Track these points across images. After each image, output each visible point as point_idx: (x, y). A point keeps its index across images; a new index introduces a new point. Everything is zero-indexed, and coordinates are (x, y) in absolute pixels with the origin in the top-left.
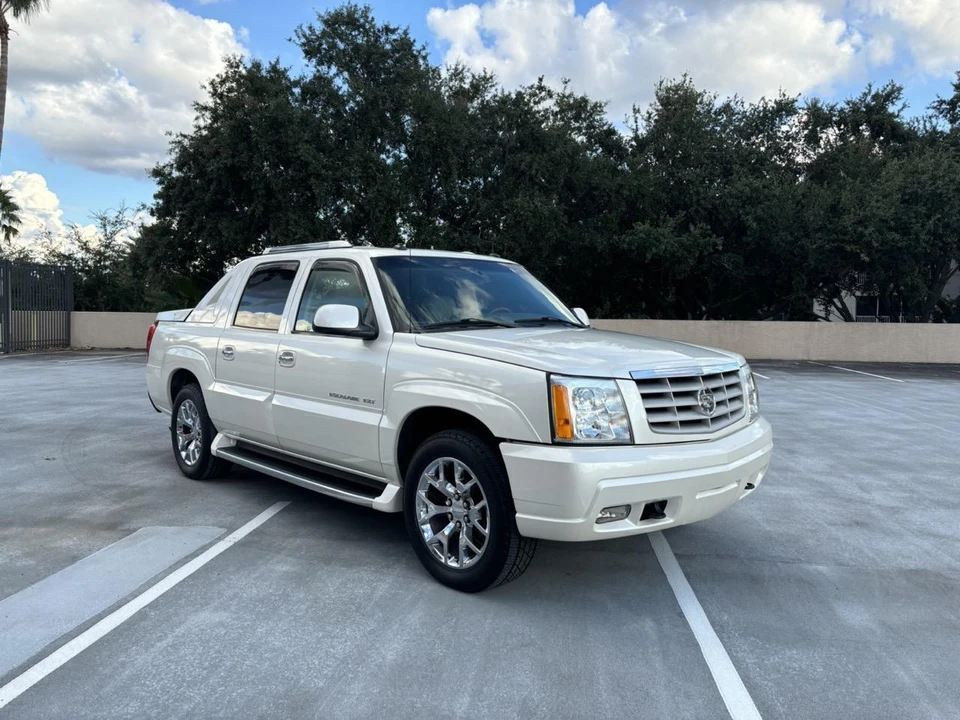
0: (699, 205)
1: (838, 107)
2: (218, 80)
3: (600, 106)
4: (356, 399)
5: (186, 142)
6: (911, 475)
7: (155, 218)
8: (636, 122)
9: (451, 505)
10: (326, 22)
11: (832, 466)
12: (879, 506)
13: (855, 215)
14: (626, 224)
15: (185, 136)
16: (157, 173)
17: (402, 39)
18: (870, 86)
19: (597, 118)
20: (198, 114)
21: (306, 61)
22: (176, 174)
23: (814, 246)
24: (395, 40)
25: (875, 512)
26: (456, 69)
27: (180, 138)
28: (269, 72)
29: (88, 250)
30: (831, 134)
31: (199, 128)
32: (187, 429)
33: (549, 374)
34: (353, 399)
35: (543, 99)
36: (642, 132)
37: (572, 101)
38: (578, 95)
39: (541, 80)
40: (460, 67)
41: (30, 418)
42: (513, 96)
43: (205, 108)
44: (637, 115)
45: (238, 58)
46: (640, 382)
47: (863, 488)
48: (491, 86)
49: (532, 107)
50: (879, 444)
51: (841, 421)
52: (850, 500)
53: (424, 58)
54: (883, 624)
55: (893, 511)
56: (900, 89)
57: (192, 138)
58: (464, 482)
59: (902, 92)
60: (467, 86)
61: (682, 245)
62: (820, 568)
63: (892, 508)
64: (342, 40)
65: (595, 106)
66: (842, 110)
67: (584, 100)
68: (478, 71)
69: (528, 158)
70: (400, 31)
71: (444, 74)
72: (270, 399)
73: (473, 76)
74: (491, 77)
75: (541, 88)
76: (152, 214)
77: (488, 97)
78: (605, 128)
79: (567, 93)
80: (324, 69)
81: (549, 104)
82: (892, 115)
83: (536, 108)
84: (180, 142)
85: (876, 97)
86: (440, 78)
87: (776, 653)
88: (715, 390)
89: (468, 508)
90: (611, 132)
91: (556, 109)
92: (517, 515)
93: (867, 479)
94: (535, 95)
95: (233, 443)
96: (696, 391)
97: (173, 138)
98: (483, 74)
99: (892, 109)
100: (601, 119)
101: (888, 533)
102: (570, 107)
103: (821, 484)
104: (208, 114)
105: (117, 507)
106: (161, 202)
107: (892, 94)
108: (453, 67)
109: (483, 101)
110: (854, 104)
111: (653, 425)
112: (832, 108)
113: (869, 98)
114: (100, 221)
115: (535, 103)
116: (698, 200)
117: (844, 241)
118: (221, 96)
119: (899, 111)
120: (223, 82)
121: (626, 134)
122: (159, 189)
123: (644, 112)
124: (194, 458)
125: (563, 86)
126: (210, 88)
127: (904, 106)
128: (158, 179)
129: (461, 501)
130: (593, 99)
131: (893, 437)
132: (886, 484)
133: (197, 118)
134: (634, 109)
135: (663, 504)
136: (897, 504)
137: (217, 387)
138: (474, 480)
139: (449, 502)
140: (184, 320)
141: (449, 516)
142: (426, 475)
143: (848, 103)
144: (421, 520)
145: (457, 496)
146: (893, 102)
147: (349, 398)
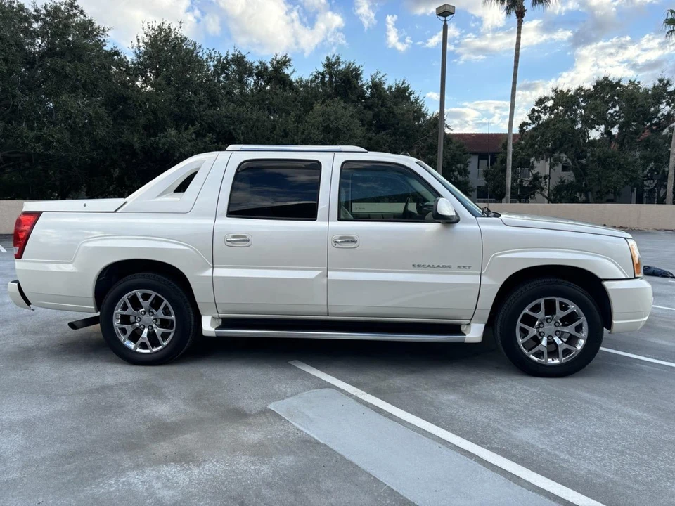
0: (203, 120)
1: (255, 64)
3: (104, 30)
4: (449, 267)
9: (543, 327)
18: (276, 55)
33: (626, 239)
34: (444, 267)
42: (50, 8)
56: (289, 60)
58: (564, 310)
59: (291, 62)
66: (257, 67)
67: (91, 23)
78: (109, 48)
82: (288, 75)
85: (278, 62)
90: (116, 53)
92: (614, 322)
99: (287, 71)
100: (104, 41)
107: (285, 62)
110: (264, 64)
112: (252, 64)
113: (275, 62)
116: (200, 116)
119: (291, 74)
127: (294, 71)
129: (553, 323)
130: (97, 23)
134: (138, 40)
137: (220, 272)
138: (573, 307)
139: (541, 326)
140: (113, 211)
141: (542, 334)
142: (526, 311)
143: (260, 63)
144: (520, 341)
145: (549, 321)
146: (287, 68)
147: (438, 266)
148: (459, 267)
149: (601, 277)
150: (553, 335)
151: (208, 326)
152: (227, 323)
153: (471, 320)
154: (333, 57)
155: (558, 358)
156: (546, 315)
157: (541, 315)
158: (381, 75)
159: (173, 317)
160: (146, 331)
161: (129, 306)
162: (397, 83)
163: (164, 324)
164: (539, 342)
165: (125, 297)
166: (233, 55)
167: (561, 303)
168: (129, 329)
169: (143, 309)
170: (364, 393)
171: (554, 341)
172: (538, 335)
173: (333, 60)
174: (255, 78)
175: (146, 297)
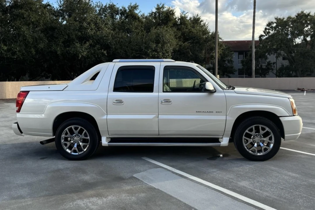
1: (120, 8)
4: (212, 112)
18: (131, 4)
30: (118, 17)
33: (288, 98)
34: (210, 112)
56: (138, 6)
58: (263, 131)
59: (139, 7)
66: (121, 10)
72: (156, 117)
82: (137, 14)
85: (132, 7)
92: (285, 135)
99: (137, 12)
107: (135, 7)
110: (124, 8)
112: (118, 8)
117: (141, 54)
124: (82, 151)
127: (140, 11)
129: (259, 136)
137: (110, 117)
138: (267, 129)
139: (254, 138)
140: (62, 90)
141: (254, 142)
142: (247, 131)
143: (123, 7)
144: (245, 145)
145: (257, 135)
146: (137, 10)
147: (207, 112)
148: (217, 112)
149: (278, 115)
150: (260, 142)
151: (105, 142)
152: (113, 140)
153: (223, 136)
154: (161, 4)
155: (262, 152)
156: (256, 133)
157: (253, 133)
158: (185, 13)
159: (89, 138)
160: (76, 144)
161: (69, 133)
162: (194, 16)
163: (84, 141)
164: (253, 145)
165: (67, 129)
166: (109, 4)
167: (262, 128)
168: (68, 144)
169: (75, 135)
170: (175, 169)
171: (260, 145)
172: (253, 142)
173: (161, 6)
174: (120, 15)
175: (76, 129)
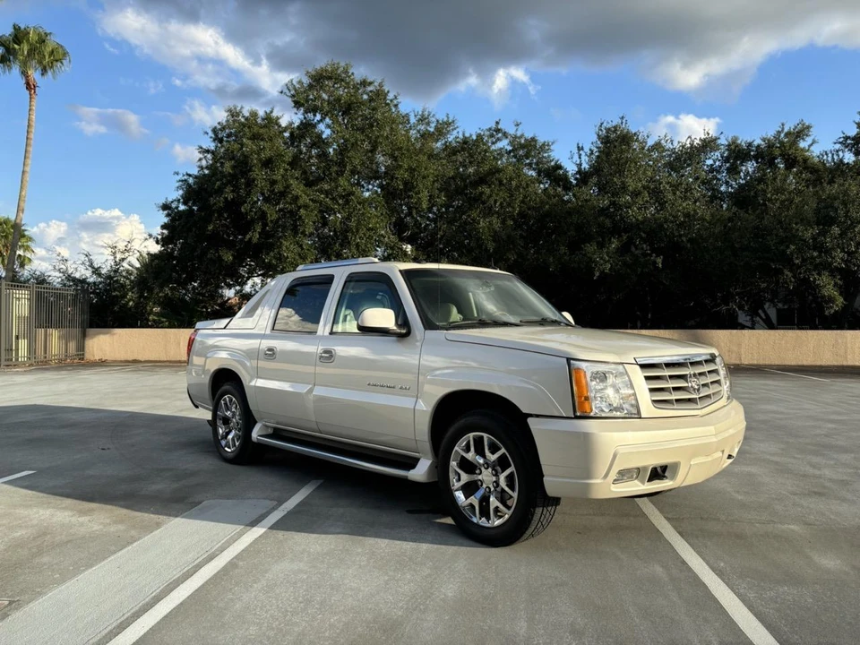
0: (640, 229)
1: (756, 143)
2: (219, 127)
3: (548, 145)
4: (393, 387)
5: (191, 180)
6: (853, 455)
7: (160, 246)
8: (580, 158)
9: (480, 473)
10: (312, 77)
11: (783, 449)
12: (830, 480)
13: (777, 235)
14: (575, 246)
15: (190, 175)
16: (165, 207)
17: (378, 91)
18: (783, 125)
19: (546, 155)
20: (201, 156)
21: (295, 110)
22: (182, 207)
23: (742, 264)
24: (371, 91)
25: (828, 484)
26: (423, 115)
27: (186, 177)
28: (263, 119)
29: (100, 275)
30: (750, 166)
31: (202, 168)
32: (226, 421)
33: (569, 360)
34: (390, 387)
35: (499, 139)
36: (585, 166)
37: (523, 141)
38: (529, 135)
39: (497, 123)
40: (426, 113)
41: (74, 417)
42: (474, 137)
43: (208, 151)
44: (581, 152)
45: (238, 109)
46: (643, 366)
47: (814, 466)
48: (453, 130)
49: (489, 147)
50: (818, 431)
51: (782, 413)
52: (804, 476)
53: (396, 106)
54: (854, 567)
55: (844, 483)
56: (809, 127)
57: (196, 177)
58: (493, 453)
59: (811, 129)
60: (432, 130)
61: (625, 264)
62: (792, 527)
63: (842, 481)
64: (325, 92)
65: (544, 145)
66: (759, 146)
67: (533, 139)
68: (442, 117)
69: (488, 191)
70: (376, 84)
71: (413, 120)
72: (311, 391)
73: (438, 121)
74: (453, 121)
75: (498, 131)
76: (157, 242)
77: (451, 138)
78: (553, 163)
79: (519, 134)
80: (310, 116)
81: (504, 144)
82: (803, 150)
83: (493, 147)
84: (186, 180)
85: (787, 134)
86: (409, 123)
87: (771, 589)
88: (700, 374)
89: (496, 475)
90: (559, 167)
91: (509, 148)
92: (545, 478)
93: (815, 459)
94: (492, 136)
95: (270, 431)
96: (686, 375)
97: (180, 177)
98: (445, 119)
99: (802, 144)
100: (549, 156)
101: (844, 500)
102: (522, 146)
103: (777, 463)
104: (209, 156)
105: (175, 485)
106: (165, 232)
107: (801, 132)
108: (420, 113)
109: (446, 142)
110: (769, 140)
111: (654, 401)
112: (750, 144)
113: (782, 135)
114: (110, 250)
115: (493, 143)
118: (221, 141)
119: (810, 146)
120: (223, 129)
121: (571, 168)
122: (166, 220)
123: (587, 149)
124: (234, 445)
125: (516, 128)
126: (211, 134)
127: (814, 142)
128: (166, 212)
129: (490, 470)
130: (541, 140)
131: (830, 426)
132: (832, 462)
133: (200, 160)
134: (578, 147)
135: (664, 468)
136: (845, 478)
137: (259, 382)
138: (502, 450)
139: (479, 471)
140: (224, 327)
141: (480, 483)
142: (457, 448)
143: (764, 140)
144: (454, 487)
145: (486, 465)
146: (803, 139)
147: (386, 386)
148: (401, 388)
149: (525, 410)
151: (255, 435)
153: (419, 453)
155: (490, 517)
166: (701, 139)
167: (489, 442)
